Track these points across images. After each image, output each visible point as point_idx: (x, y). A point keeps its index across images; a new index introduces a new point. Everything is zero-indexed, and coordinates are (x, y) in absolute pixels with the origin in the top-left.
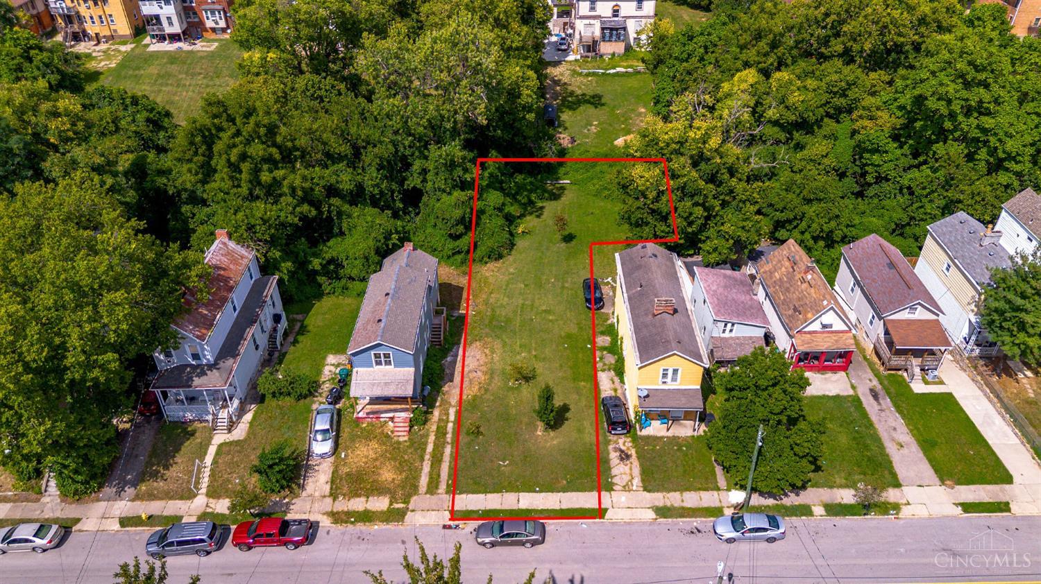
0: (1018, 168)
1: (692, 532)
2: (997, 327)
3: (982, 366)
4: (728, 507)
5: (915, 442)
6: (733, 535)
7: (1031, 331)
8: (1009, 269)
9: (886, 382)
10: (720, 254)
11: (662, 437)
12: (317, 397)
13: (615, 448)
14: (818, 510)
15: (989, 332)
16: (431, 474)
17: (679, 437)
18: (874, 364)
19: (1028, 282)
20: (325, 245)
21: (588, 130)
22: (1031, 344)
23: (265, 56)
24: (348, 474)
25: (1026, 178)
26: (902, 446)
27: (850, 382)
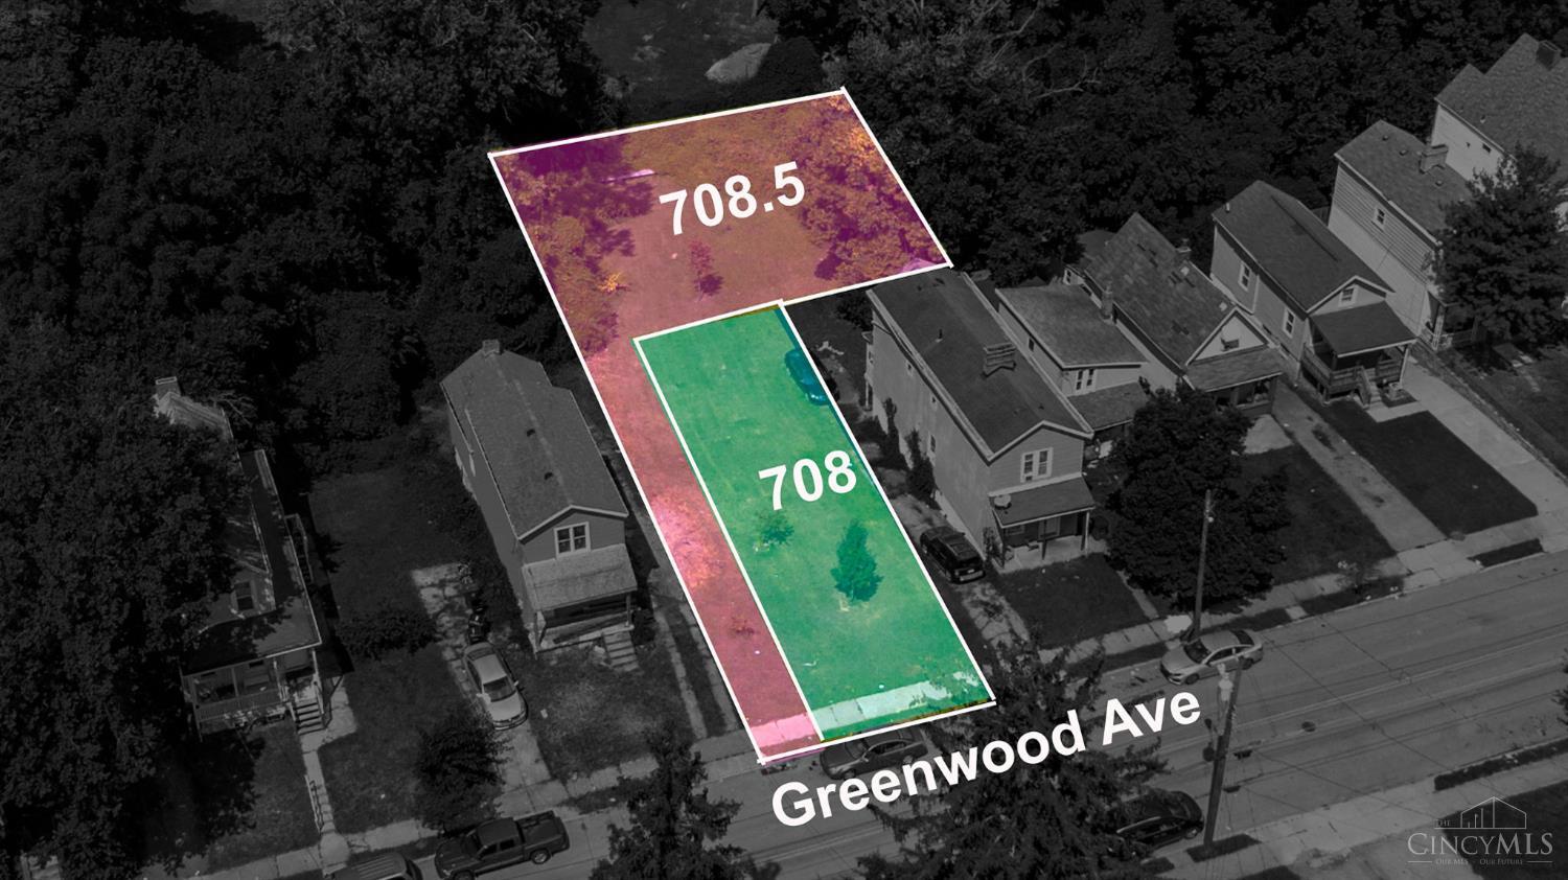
0: (1445, 30)
1: (1134, 685)
2: (1470, 294)
3: (1462, 361)
4: (1171, 640)
5: (1397, 491)
6: (1194, 669)
7: (1517, 289)
8: (1469, 203)
9: (1333, 417)
10: (1023, 260)
11: (1038, 569)
12: (440, 640)
13: (972, 602)
14: (1296, 612)
15: (1462, 306)
16: (702, 707)
17: (1062, 564)
18: (1308, 393)
19: (1500, 218)
20: (289, 382)
21: (641, 56)
22: (1521, 309)
23: (24, 15)
24: (568, 740)
25: (1459, 44)
26: (1381, 501)
27: (1282, 427)
